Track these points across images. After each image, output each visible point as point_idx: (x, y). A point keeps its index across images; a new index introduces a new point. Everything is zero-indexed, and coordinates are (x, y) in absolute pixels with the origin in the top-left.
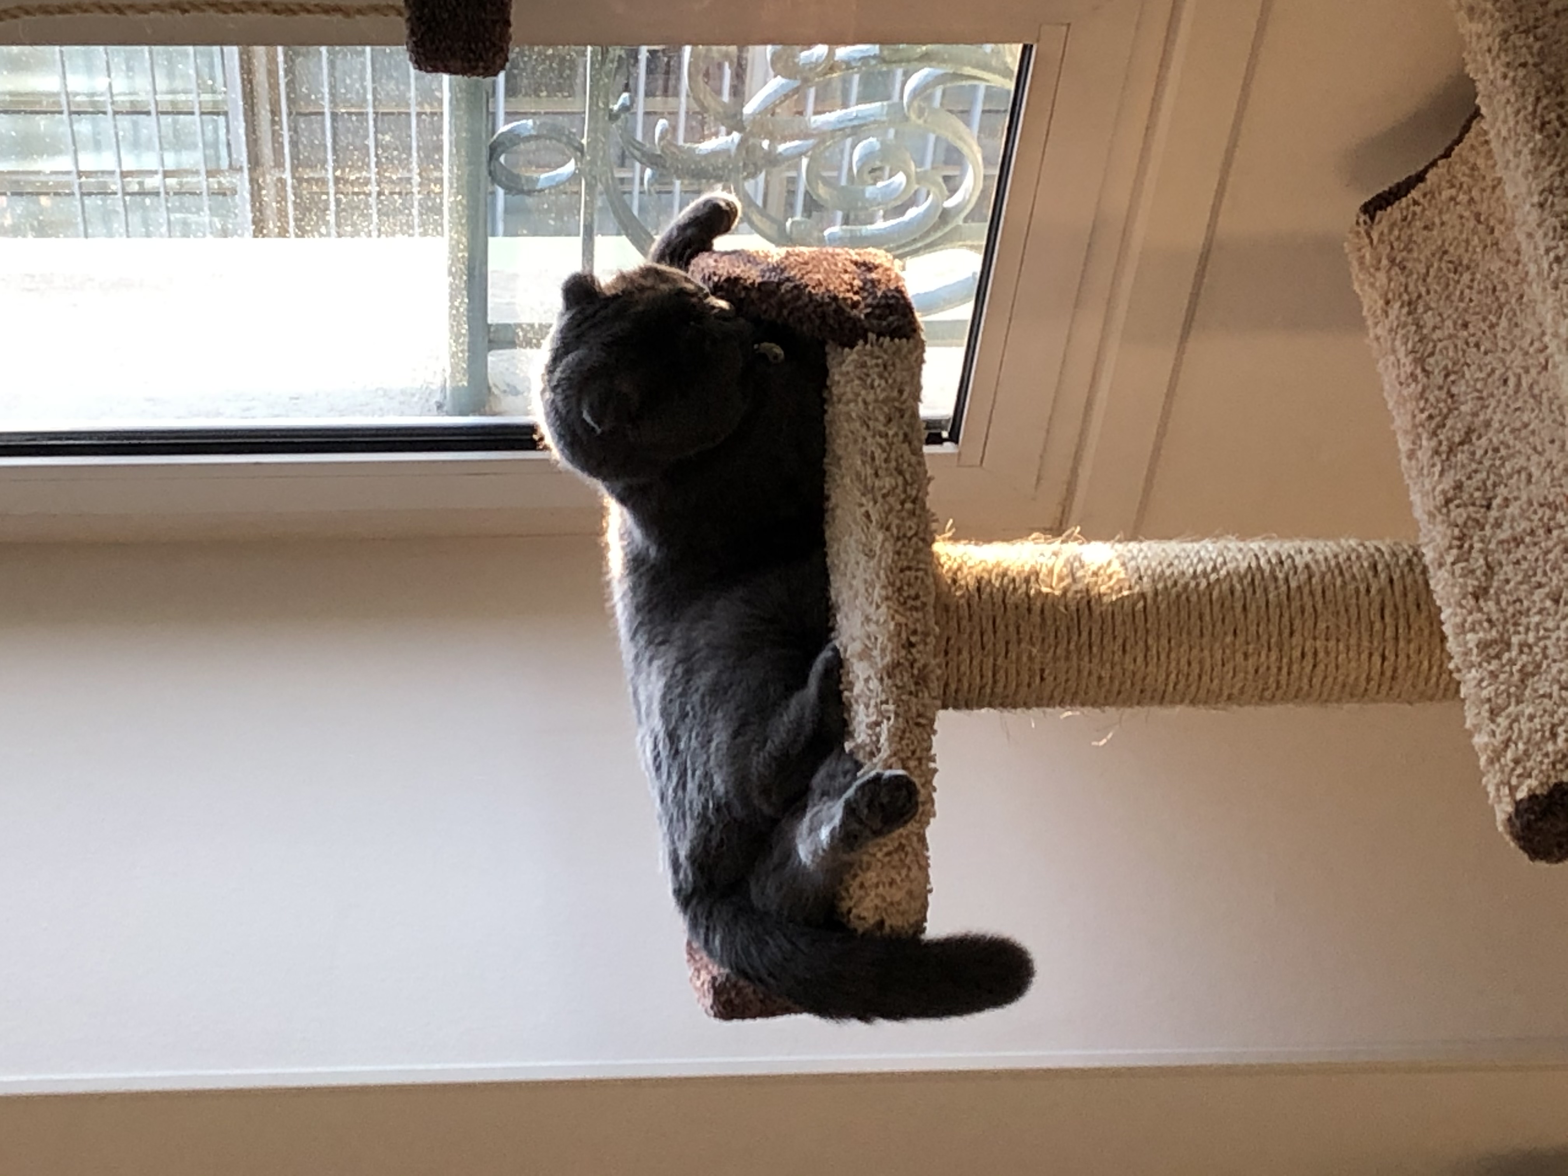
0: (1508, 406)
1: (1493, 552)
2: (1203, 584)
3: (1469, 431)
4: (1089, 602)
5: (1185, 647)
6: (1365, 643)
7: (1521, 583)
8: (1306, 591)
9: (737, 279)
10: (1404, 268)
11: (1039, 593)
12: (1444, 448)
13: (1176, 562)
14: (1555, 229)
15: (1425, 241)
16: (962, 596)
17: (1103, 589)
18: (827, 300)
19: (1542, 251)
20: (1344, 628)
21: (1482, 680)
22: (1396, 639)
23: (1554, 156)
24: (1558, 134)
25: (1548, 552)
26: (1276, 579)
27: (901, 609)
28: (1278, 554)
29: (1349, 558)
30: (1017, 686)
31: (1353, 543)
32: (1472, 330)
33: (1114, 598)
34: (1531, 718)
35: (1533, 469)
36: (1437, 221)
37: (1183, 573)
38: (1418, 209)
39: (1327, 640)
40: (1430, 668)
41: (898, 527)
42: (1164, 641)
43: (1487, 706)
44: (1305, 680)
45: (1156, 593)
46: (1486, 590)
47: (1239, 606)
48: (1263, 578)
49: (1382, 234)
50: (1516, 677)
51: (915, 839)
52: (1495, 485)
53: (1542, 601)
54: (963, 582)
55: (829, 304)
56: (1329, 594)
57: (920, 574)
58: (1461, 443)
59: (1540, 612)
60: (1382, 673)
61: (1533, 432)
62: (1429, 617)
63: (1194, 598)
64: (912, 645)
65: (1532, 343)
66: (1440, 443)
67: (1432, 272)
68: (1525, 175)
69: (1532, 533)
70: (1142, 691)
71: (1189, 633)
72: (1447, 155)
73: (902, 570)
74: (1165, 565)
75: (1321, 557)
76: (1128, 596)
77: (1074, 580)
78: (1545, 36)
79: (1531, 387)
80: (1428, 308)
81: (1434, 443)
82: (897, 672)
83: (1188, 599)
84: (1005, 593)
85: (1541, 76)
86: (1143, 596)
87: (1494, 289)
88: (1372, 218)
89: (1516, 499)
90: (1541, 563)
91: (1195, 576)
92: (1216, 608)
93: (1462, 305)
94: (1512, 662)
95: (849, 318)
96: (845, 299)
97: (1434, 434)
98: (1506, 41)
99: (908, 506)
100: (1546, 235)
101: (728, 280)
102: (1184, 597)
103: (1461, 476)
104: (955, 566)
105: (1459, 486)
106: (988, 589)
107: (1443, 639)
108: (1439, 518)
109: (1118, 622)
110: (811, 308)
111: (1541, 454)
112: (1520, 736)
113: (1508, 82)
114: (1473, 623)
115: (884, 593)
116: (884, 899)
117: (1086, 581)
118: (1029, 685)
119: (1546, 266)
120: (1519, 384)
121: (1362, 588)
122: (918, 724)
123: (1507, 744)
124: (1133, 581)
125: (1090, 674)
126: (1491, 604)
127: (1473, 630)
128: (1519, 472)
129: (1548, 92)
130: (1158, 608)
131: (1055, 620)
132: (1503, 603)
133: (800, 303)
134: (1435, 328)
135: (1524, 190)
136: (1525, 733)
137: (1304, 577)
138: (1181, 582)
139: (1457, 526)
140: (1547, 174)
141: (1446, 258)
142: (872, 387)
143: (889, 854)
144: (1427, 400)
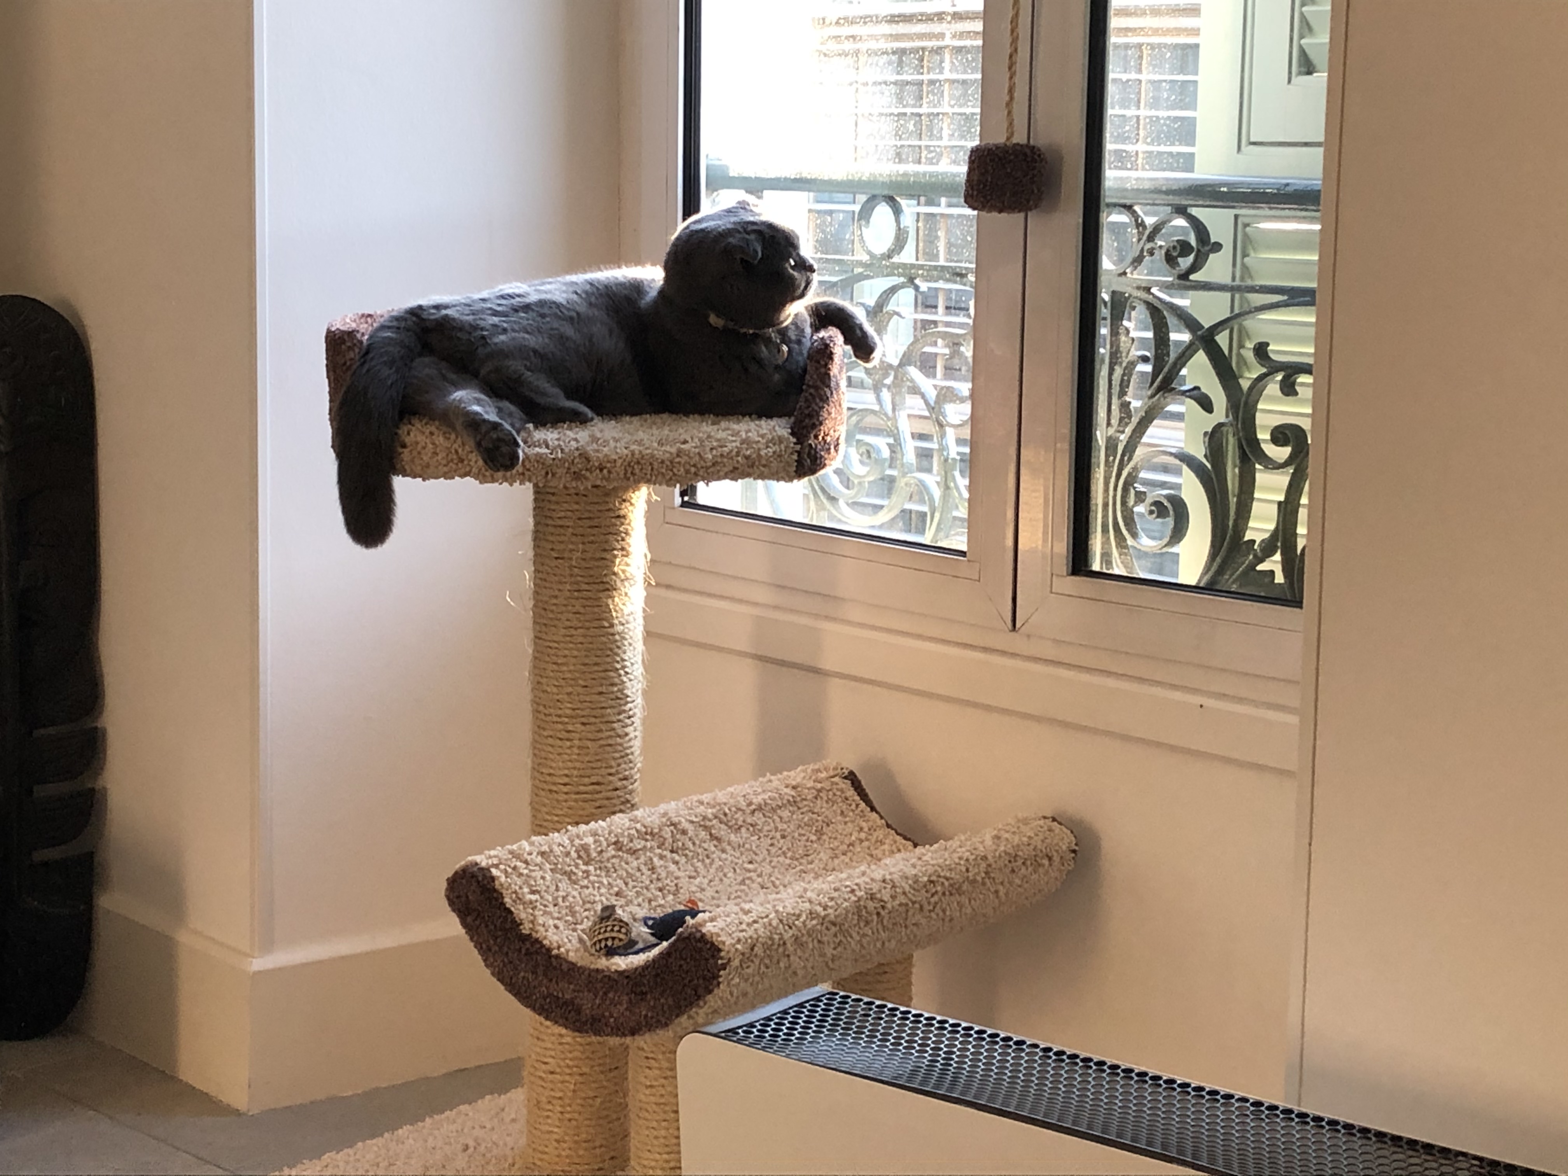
0: (736, 864)
1: (645, 854)
2: (618, 666)
3: (718, 839)
4: (608, 590)
5: (575, 653)
6: (575, 772)
7: (627, 872)
8: (612, 733)
9: (832, 359)
10: (816, 798)
11: (615, 556)
12: (708, 823)
13: (631, 648)
14: (871, 889)
15: (834, 811)
16: (615, 505)
17: (616, 599)
18: (821, 419)
19: (857, 881)
20: (587, 759)
21: (563, 846)
22: (578, 793)
23: (914, 889)
24: (927, 892)
25: (647, 889)
26: (619, 714)
27: (626, 463)
28: (635, 714)
29: (631, 762)
30: (553, 542)
31: (639, 765)
32: (782, 841)
33: (611, 607)
34: (543, 878)
35: (698, 879)
36: (847, 819)
37: (625, 653)
38: (853, 807)
39: (579, 747)
40: (557, 815)
41: (679, 463)
42: (581, 639)
43: (548, 850)
44: (551, 733)
45: (613, 635)
46: (620, 849)
47: (604, 689)
48: (621, 705)
49: (837, 784)
50: (568, 869)
51: (468, 469)
52: (686, 856)
53: (617, 886)
54: (623, 507)
55: (818, 420)
56: (608, 749)
57: (649, 476)
58: (711, 835)
59: (609, 884)
60: (554, 784)
61: (721, 880)
62: (593, 814)
63: (609, 660)
64: (601, 470)
65: (777, 879)
66: (710, 820)
67: (815, 816)
68: (901, 871)
69: (658, 879)
70: (545, 625)
71: (586, 656)
72: (888, 826)
73: (651, 464)
74: (630, 641)
75: (631, 744)
76: (612, 616)
77: (622, 581)
78: (984, 884)
79: (750, 878)
80: (793, 813)
81: (710, 816)
82: (584, 460)
83: (608, 656)
84: (616, 534)
85: (961, 881)
86: (612, 626)
87: (807, 855)
88: (845, 778)
89: (679, 869)
90: (640, 885)
91: (623, 660)
92: (603, 674)
93: (796, 835)
94: (577, 866)
95: (809, 433)
96: (820, 430)
97: (716, 817)
98: (981, 859)
99: (693, 470)
100: (867, 883)
101: (832, 353)
102: (609, 653)
103: (690, 833)
104: (633, 501)
105: (684, 832)
106: (618, 523)
107: (587, 823)
108: (664, 820)
109: (596, 610)
110: (816, 408)
111: (708, 885)
112: (531, 871)
113: (957, 861)
114: (600, 841)
115: (637, 452)
116: (424, 448)
117: (622, 588)
118: (552, 549)
119: (848, 883)
120: (749, 871)
121: (613, 771)
122: (547, 473)
123: (526, 862)
124: (621, 619)
125: (560, 590)
126: (613, 852)
127: (595, 842)
128: (696, 871)
129: (951, 885)
130: (603, 636)
131: (598, 567)
132: (614, 860)
133: (818, 400)
134: (781, 818)
135: (893, 870)
136: (533, 874)
137: (620, 732)
138: (620, 652)
139: (660, 830)
140: (903, 884)
141: (824, 825)
142: (767, 447)
143: (457, 452)
144: (736, 813)
